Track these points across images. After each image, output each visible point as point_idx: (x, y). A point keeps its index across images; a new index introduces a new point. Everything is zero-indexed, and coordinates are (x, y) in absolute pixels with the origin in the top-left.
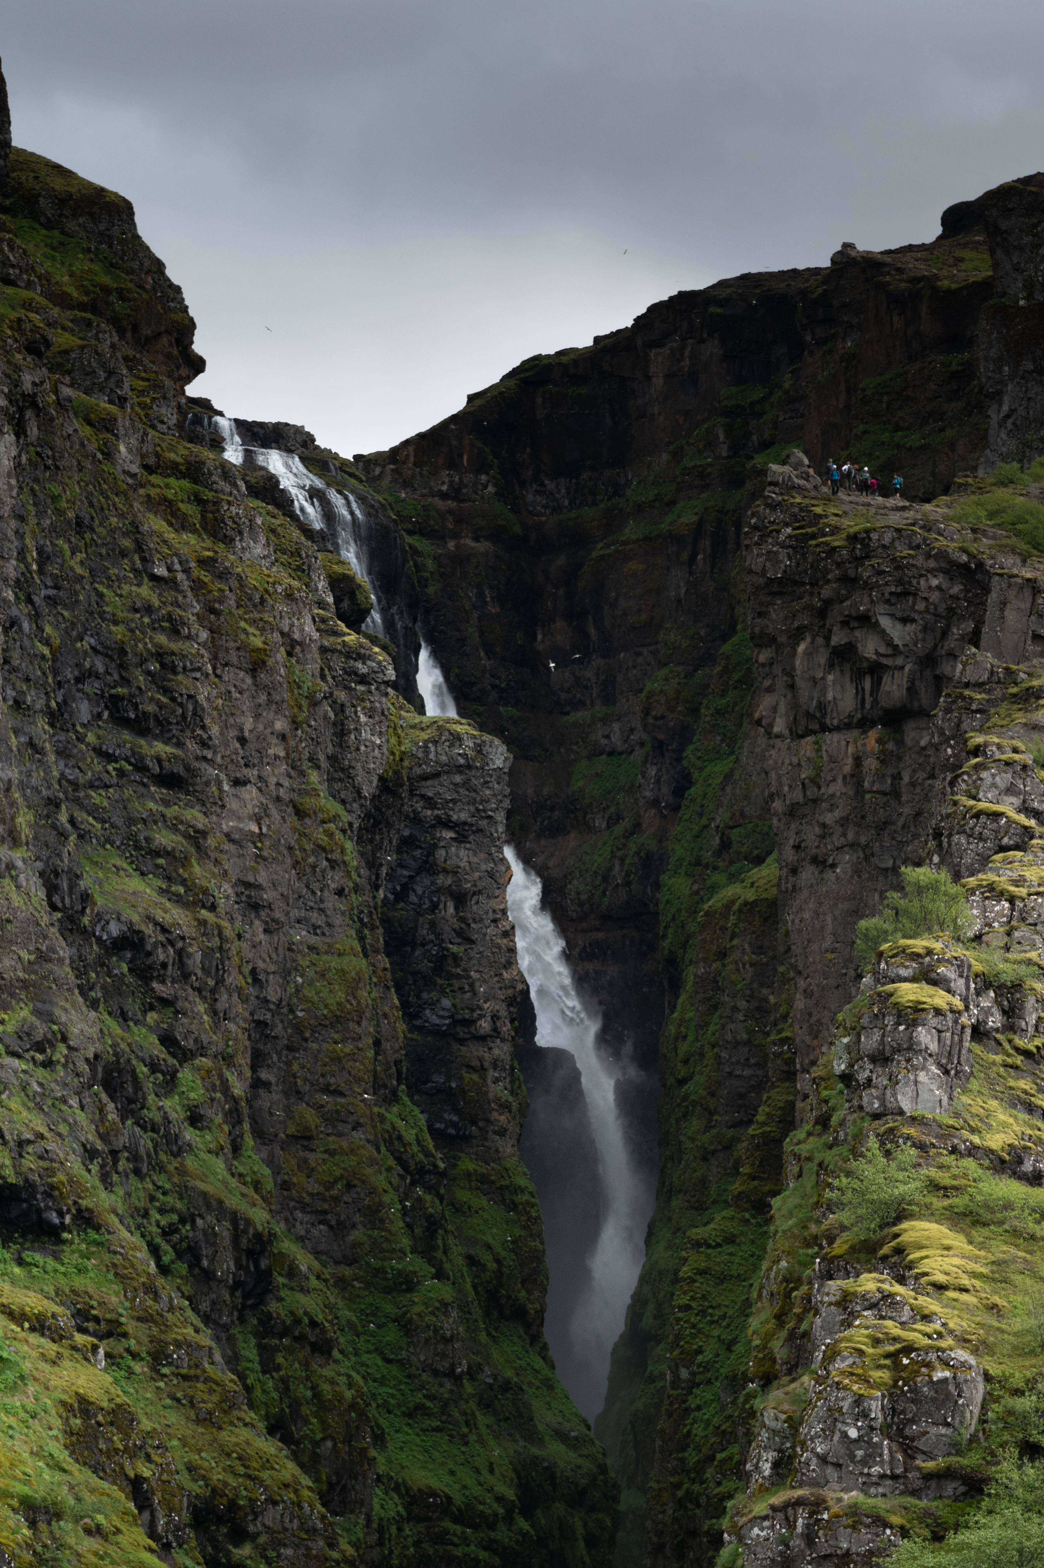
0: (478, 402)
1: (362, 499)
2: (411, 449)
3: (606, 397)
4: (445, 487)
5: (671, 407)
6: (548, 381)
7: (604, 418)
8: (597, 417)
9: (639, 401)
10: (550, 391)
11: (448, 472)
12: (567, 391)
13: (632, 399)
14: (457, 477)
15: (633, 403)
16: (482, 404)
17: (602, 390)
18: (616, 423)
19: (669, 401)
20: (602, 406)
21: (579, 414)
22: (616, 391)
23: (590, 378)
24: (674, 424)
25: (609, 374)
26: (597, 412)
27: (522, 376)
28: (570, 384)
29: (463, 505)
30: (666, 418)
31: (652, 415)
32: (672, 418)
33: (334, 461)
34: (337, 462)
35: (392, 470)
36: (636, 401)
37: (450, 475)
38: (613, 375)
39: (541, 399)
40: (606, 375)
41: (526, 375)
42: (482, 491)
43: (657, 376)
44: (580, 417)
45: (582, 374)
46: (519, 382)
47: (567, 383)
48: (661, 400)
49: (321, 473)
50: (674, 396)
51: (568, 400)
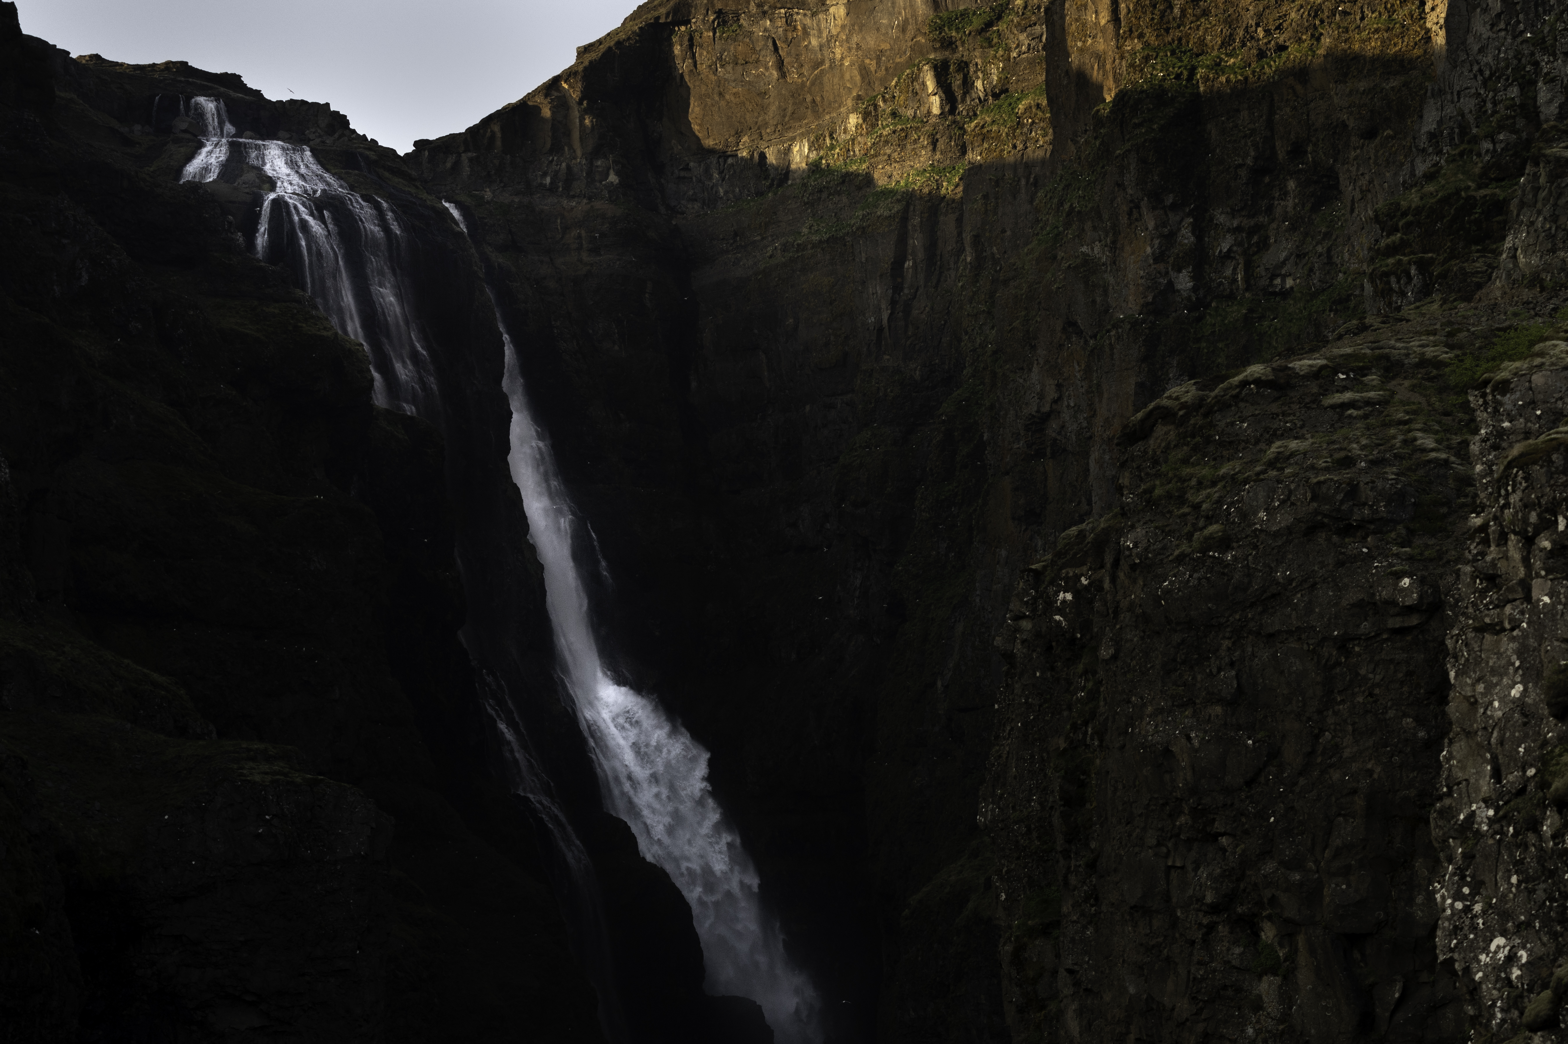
0: (593, 56)
1: (403, 209)
2: (496, 128)
3: (768, 38)
4: (548, 180)
5: (858, 47)
6: (687, 22)
7: (767, 69)
8: (757, 68)
9: (814, 42)
10: (691, 34)
11: (551, 158)
12: (714, 34)
13: (804, 40)
14: (564, 165)
15: (806, 46)
16: (595, 60)
17: (762, 30)
18: (783, 75)
19: (855, 39)
20: (763, 53)
21: (731, 65)
22: (782, 29)
23: (744, 13)
24: (864, 72)
25: (770, 7)
26: (757, 61)
27: (650, 16)
28: (718, 23)
29: (574, 204)
30: (852, 64)
31: (832, 61)
32: (860, 63)
33: (368, 153)
34: (373, 153)
35: (471, 160)
36: (810, 43)
37: (554, 163)
38: (776, 8)
39: (679, 47)
40: (766, 8)
41: (656, 14)
42: (601, 182)
43: (837, 4)
44: (733, 70)
45: (733, 8)
46: (646, 25)
47: (713, 22)
48: (844, 38)
49: (343, 171)
50: (861, 30)
51: (716, 47)
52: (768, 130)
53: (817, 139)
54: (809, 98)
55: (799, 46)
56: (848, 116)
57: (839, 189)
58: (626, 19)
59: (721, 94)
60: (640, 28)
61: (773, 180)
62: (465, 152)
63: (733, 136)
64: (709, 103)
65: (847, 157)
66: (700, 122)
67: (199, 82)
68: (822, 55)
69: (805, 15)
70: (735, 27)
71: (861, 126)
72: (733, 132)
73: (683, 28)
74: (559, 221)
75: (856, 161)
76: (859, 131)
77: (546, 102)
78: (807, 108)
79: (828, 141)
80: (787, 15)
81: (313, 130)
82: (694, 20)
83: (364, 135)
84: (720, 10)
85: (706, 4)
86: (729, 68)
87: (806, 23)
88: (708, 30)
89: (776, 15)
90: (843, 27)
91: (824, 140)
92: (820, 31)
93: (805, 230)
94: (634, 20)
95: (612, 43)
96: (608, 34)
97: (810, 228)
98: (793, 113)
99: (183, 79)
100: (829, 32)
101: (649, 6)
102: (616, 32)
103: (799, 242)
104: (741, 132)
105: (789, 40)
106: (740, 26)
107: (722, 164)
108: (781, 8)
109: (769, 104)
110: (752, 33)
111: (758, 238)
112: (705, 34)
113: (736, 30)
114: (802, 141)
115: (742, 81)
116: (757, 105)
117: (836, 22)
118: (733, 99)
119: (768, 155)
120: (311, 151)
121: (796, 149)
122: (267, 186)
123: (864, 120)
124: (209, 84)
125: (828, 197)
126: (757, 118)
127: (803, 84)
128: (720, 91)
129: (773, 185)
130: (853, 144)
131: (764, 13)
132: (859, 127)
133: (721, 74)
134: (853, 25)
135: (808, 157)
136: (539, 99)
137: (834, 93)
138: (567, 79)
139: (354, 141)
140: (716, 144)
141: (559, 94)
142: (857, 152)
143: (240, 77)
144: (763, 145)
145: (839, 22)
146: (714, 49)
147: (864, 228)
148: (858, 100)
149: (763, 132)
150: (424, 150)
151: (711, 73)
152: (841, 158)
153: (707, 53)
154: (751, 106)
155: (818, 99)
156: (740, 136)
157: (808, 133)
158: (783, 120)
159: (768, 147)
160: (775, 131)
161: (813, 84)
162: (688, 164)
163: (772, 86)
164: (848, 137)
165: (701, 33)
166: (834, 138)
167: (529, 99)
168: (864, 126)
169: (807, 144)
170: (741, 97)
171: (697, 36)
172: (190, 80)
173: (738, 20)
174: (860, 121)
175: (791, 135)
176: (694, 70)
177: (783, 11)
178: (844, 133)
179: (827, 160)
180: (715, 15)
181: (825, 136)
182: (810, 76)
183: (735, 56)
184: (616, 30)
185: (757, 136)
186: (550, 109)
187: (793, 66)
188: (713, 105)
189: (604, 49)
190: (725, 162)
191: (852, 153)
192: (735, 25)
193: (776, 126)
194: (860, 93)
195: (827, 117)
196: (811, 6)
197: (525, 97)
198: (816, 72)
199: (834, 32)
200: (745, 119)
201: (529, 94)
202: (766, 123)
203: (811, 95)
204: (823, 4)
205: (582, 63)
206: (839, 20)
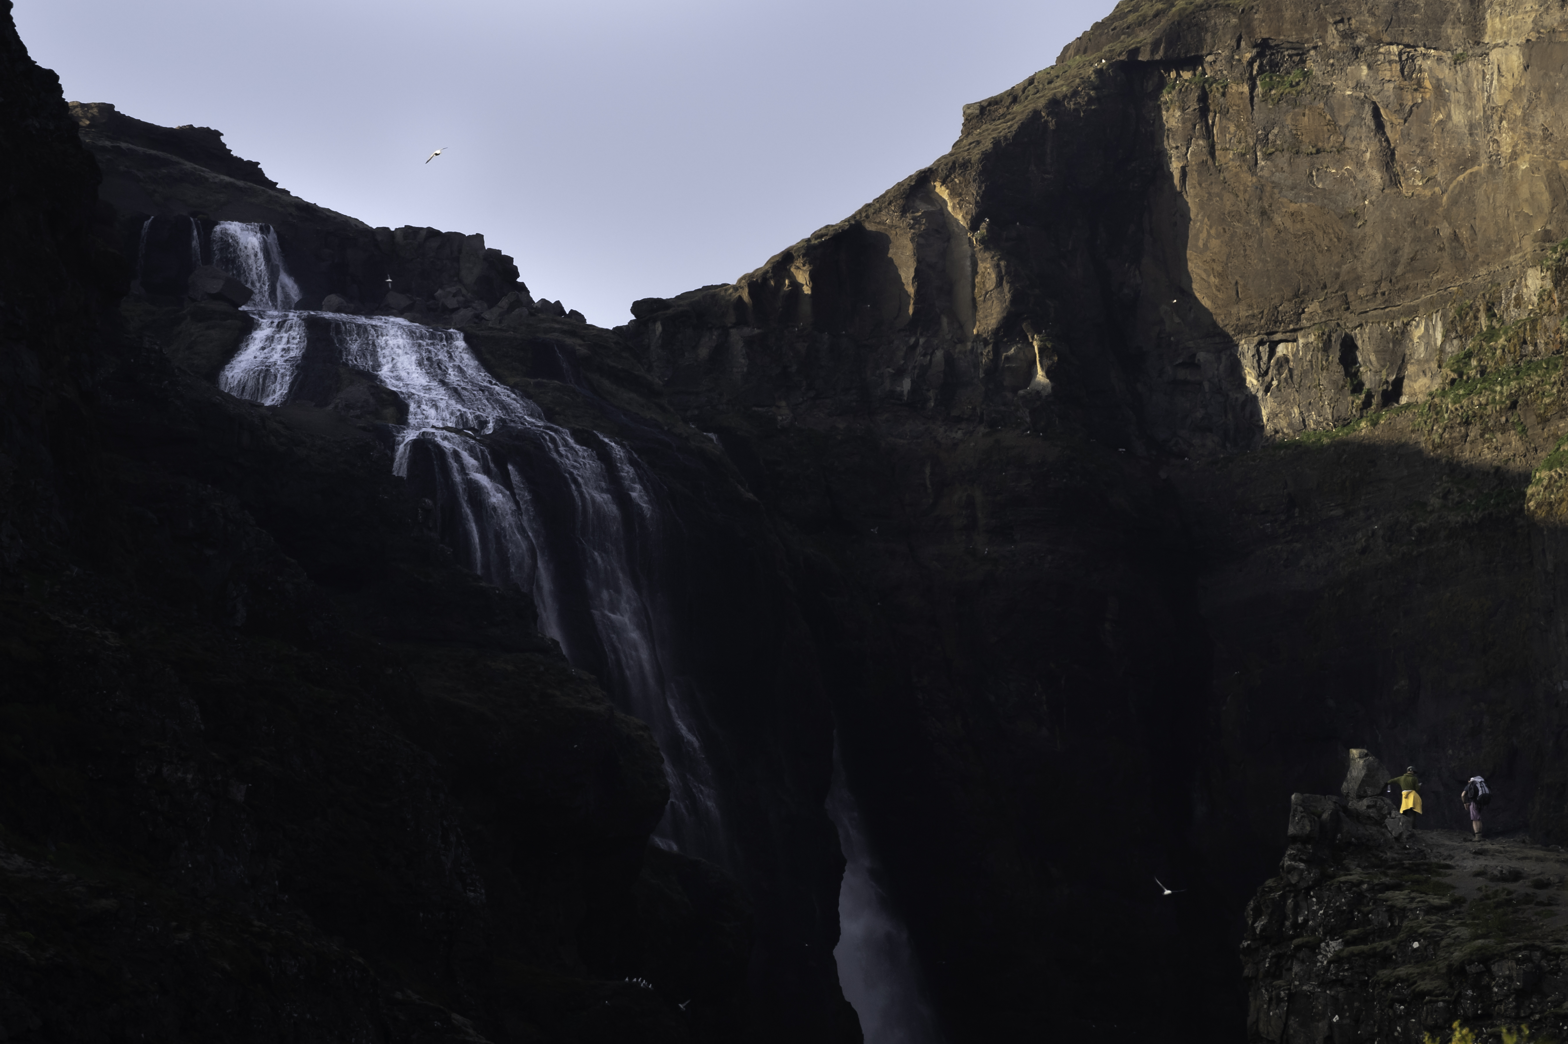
0: (1001, 128)
3: (1363, 103)
4: (906, 385)
5: (1547, 136)
6: (1194, 62)
7: (1360, 165)
8: (1339, 164)
9: (1459, 117)
10: (1203, 88)
11: (912, 340)
12: (1253, 88)
13: (1438, 109)
14: (939, 354)
15: (1441, 121)
16: (1005, 137)
17: (1351, 84)
18: (1394, 180)
19: (1541, 119)
20: (1353, 132)
21: (1287, 155)
22: (1392, 85)
23: (1315, 48)
24: (1556, 185)
25: (1369, 39)
26: (1341, 149)
27: (1119, 47)
28: (1261, 66)
29: (959, 435)
30: (1534, 168)
31: (1494, 159)
32: (1549, 168)
33: (569, 341)
34: (580, 342)
35: (749, 342)
36: (1449, 116)
37: (919, 350)
38: (1379, 42)
39: (1178, 113)
40: (1360, 41)
41: (1131, 42)
42: (1015, 391)
43: (1506, 44)
44: (1290, 164)
45: (1293, 38)
46: (1110, 65)
47: (1251, 63)
48: (1519, 113)
49: (532, 381)
50: (1552, 101)
51: (1256, 115)
52: (1361, 292)
53: (1461, 315)
54: (1445, 231)
55: (1428, 123)
56: (1525, 273)
57: (1503, 419)
58: (1067, 48)
59: (1264, 214)
60: (1099, 72)
61: (1369, 396)
62: (736, 325)
63: (1290, 300)
64: (1240, 231)
65: (1522, 356)
66: (1220, 269)
67: (140, 149)
68: (1474, 143)
69: (1440, 60)
70: (1295, 76)
71: (1550, 296)
72: (1289, 293)
73: (1186, 75)
74: (928, 470)
75: (1538, 366)
76: (1545, 305)
77: (903, 225)
78: (1441, 249)
79: (1483, 321)
80: (1404, 57)
81: (453, 290)
82: (1210, 58)
83: (558, 303)
84: (1265, 41)
85: (1235, 27)
86: (1282, 160)
87: (1441, 77)
88: (1239, 81)
89: (1381, 57)
90: (1517, 91)
91: (1476, 318)
92: (1470, 96)
93: (1435, 502)
94: (1085, 52)
95: (1041, 103)
96: (1031, 81)
97: (1445, 497)
98: (1412, 259)
99: (108, 143)
100: (1488, 99)
101: (1116, 24)
102: (1048, 77)
103: (1423, 524)
104: (1304, 293)
105: (1407, 109)
106: (1306, 75)
107: (1265, 358)
108: (1391, 44)
109: (1364, 238)
110: (1330, 89)
111: (1338, 512)
112: (1234, 88)
113: (1298, 84)
114: (1430, 317)
115: (1308, 190)
116: (1339, 239)
117: (1503, 80)
118: (1288, 223)
119: (1359, 343)
120: (466, 339)
121: (1417, 332)
122: (389, 412)
123: (1556, 283)
124: (160, 154)
125: (1482, 436)
126: (1339, 265)
127: (1434, 201)
128: (1262, 208)
129: (1370, 404)
130: (1534, 329)
131: (1357, 50)
132: (1545, 298)
133: (1266, 173)
134: (1537, 90)
135: (1442, 350)
136: (889, 218)
137: (1496, 223)
138: (947, 177)
139: (540, 315)
140: (1254, 316)
141: (931, 208)
142: (1541, 347)
143: (217, 134)
144: (1350, 320)
145: (1509, 82)
146: (1251, 121)
147: (1550, 504)
148: (1544, 241)
149: (1350, 294)
150: (655, 322)
151: (1245, 168)
152: (1509, 358)
153: (1237, 127)
154: (1326, 242)
155: (1464, 233)
156: (1302, 302)
157: (1444, 300)
158: (1392, 273)
159: (1361, 325)
160: (1375, 294)
161: (1454, 201)
162: (1194, 355)
163: (1371, 202)
164: (1524, 317)
165: (1225, 87)
166: (1495, 315)
167: (867, 217)
168: (1555, 296)
169: (1440, 324)
170: (1307, 222)
171: (1215, 91)
172: (124, 145)
173: (1303, 61)
174: (1549, 285)
175: (1407, 303)
176: (1210, 162)
177: (1395, 49)
178: (1515, 306)
179: (1480, 360)
180: (1255, 51)
181: (1478, 310)
182: (1448, 185)
183: (1295, 136)
184: (1047, 72)
185: (1338, 303)
186: (912, 240)
187: (1414, 163)
188: (1248, 236)
189: (1024, 116)
190: (1272, 352)
191: (1531, 348)
192: (1295, 72)
193: (1378, 283)
194: (1549, 227)
195: (1483, 271)
196: (1453, 42)
197: (860, 212)
198: (1461, 178)
199: (1499, 100)
200: (1313, 266)
201: (868, 206)
202: (1358, 278)
203: (1450, 224)
204: (1477, 43)
205: (978, 142)
206: (1509, 77)
